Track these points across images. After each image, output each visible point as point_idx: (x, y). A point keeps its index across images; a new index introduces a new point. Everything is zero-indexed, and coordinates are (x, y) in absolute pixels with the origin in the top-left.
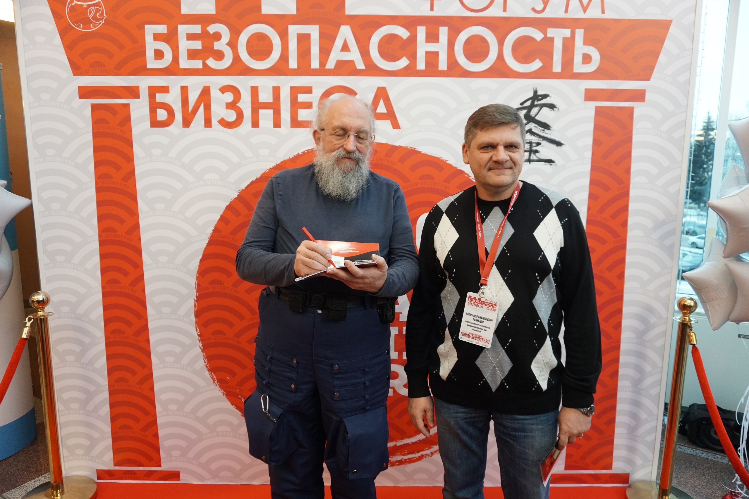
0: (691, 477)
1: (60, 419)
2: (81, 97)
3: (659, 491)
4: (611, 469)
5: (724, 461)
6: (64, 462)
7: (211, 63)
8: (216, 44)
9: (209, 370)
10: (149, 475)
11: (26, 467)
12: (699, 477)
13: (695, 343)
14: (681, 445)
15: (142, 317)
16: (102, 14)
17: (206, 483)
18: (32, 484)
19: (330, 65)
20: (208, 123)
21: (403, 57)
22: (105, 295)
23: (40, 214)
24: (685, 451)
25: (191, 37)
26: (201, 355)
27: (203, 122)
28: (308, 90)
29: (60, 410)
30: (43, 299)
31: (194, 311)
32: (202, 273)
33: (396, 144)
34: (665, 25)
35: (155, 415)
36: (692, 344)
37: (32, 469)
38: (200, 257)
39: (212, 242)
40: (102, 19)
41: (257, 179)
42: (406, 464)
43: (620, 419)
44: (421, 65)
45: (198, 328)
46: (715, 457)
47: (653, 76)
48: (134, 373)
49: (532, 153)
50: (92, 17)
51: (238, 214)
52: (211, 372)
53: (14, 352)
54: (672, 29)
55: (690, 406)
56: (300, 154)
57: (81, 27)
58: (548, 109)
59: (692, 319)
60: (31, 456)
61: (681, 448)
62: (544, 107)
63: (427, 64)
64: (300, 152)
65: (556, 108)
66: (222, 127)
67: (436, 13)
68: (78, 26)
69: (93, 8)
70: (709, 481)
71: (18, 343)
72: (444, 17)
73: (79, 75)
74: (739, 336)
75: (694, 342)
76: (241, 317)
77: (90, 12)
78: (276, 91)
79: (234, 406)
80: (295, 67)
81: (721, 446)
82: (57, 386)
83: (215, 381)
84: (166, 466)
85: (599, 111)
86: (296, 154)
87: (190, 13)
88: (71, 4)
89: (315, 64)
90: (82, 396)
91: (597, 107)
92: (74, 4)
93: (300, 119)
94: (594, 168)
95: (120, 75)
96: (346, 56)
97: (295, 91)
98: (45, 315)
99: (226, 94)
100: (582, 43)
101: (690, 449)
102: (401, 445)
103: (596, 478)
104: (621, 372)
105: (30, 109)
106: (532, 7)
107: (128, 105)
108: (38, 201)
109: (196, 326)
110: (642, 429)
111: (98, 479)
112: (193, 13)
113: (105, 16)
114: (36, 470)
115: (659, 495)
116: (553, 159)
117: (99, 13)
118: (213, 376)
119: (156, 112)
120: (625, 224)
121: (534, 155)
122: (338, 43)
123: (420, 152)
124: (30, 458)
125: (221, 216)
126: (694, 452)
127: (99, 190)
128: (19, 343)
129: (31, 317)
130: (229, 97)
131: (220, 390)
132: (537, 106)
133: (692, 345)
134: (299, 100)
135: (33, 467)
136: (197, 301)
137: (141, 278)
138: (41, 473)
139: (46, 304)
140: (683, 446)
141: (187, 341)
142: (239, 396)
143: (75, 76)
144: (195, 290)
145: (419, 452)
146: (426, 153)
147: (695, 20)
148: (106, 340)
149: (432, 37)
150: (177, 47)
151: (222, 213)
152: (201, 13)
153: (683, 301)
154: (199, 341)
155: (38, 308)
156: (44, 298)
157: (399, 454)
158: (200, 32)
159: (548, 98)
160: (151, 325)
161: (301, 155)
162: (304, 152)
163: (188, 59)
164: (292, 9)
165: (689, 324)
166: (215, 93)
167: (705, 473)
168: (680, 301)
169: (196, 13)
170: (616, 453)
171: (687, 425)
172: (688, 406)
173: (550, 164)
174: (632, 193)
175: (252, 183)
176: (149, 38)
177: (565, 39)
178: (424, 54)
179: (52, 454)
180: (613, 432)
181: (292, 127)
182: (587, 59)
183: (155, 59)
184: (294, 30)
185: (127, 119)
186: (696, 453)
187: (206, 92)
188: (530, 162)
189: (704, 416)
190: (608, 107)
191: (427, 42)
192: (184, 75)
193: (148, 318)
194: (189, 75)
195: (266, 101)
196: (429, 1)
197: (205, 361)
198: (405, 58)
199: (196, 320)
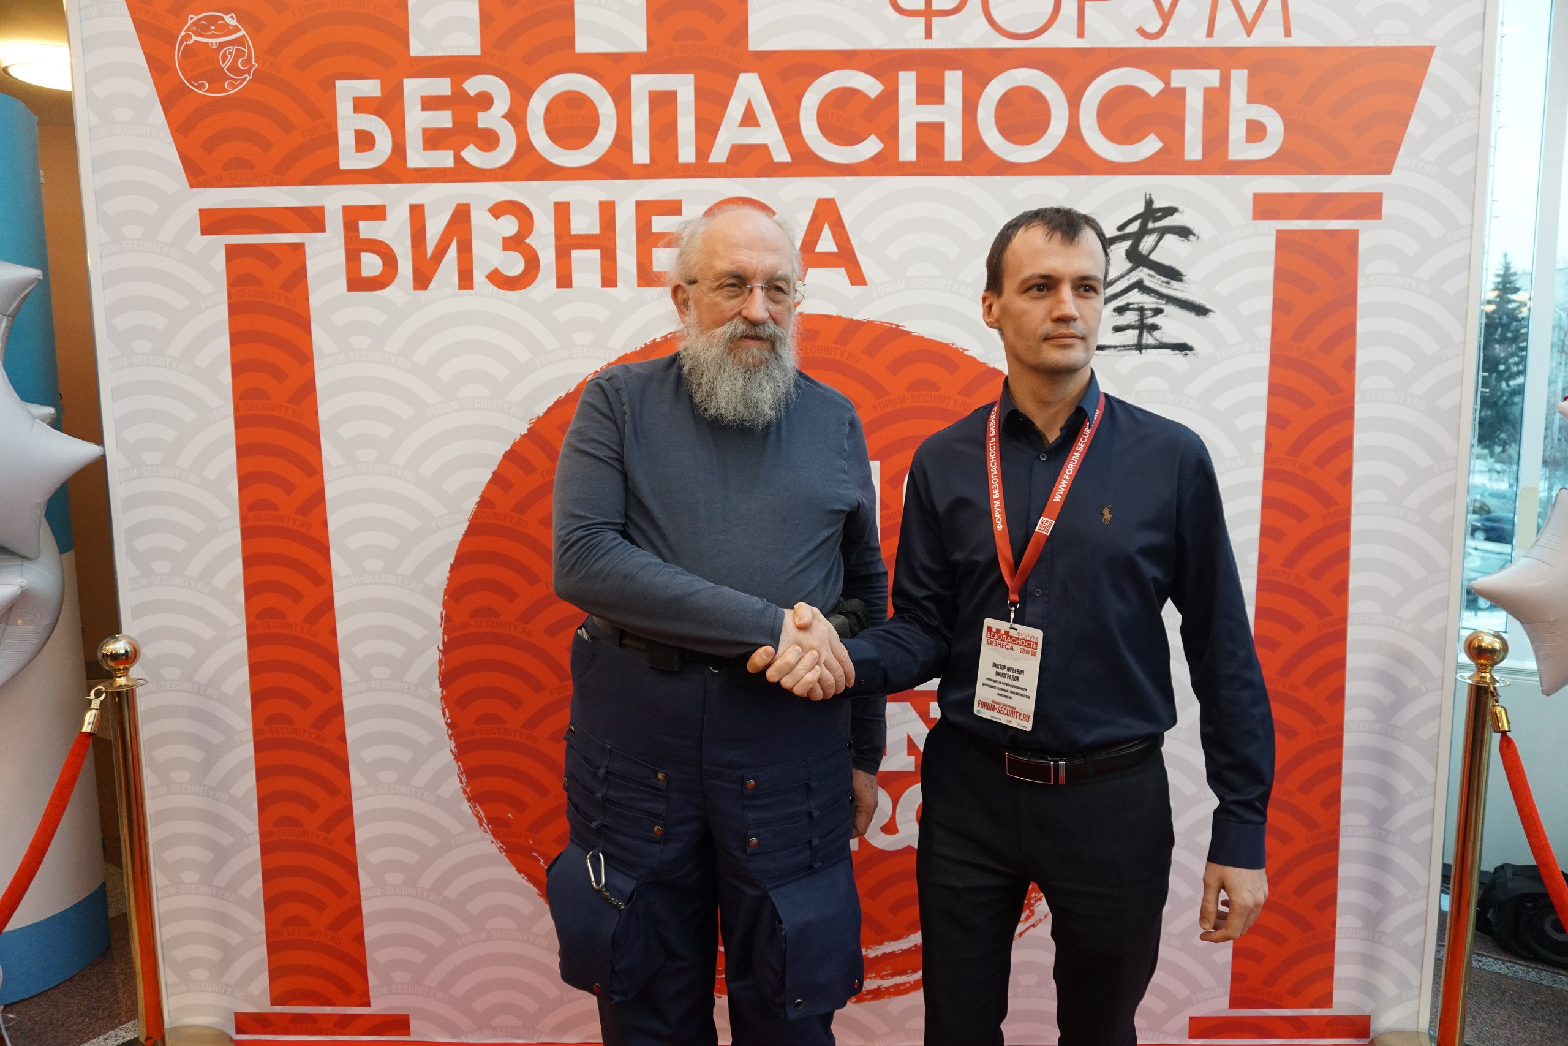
0: (1506, 1024)
1: (160, 906)
2: (205, 231)
4: (1331, 1007)
6: (167, 997)
7: (473, 155)
8: (481, 116)
9: (469, 800)
10: (344, 1024)
11: (89, 1008)
12: (1523, 1024)
13: (1507, 729)
14: (1479, 955)
15: (331, 686)
16: (248, 61)
17: (465, 1041)
18: (101, 1043)
19: (719, 154)
20: (466, 280)
21: (870, 135)
22: (253, 641)
23: (120, 475)
24: (1489, 967)
25: (430, 103)
26: (454, 767)
27: (455, 279)
28: (673, 208)
29: (159, 886)
30: (126, 651)
31: (438, 675)
32: (455, 594)
33: (859, 316)
34: (1420, 57)
35: (358, 895)
36: (1500, 732)
37: (100, 1012)
38: (452, 560)
39: (476, 528)
40: (248, 71)
41: (568, 395)
42: (888, 998)
43: (1346, 896)
44: (908, 152)
45: (446, 710)
46: (1555, 980)
47: (1396, 164)
48: (313, 806)
49: (1145, 330)
50: (228, 67)
51: (528, 467)
52: (475, 802)
53: (67, 762)
54: (1436, 67)
55: (1497, 870)
56: (657, 341)
57: (206, 89)
58: (1176, 237)
59: (1497, 678)
60: (99, 984)
61: (1480, 961)
62: (1169, 233)
63: (921, 149)
64: (658, 336)
65: (1194, 235)
66: (495, 288)
67: (938, 42)
68: (200, 87)
69: (230, 49)
70: (1544, 1032)
71: (74, 745)
72: (955, 50)
73: (202, 187)
75: (1503, 725)
76: (537, 686)
77: (225, 57)
78: (607, 210)
79: (522, 875)
80: (646, 160)
82: (154, 834)
83: (484, 821)
84: (379, 1005)
85: (1283, 239)
86: (648, 341)
87: (428, 55)
88: (185, 43)
89: (687, 154)
90: (205, 856)
91: (1279, 232)
92: (191, 42)
93: (657, 267)
94: (1275, 361)
95: (284, 185)
96: (751, 137)
97: (645, 210)
98: (130, 684)
99: (502, 219)
100: (1244, 97)
101: (1500, 962)
102: (877, 956)
103: (1300, 1027)
104: (1346, 794)
105: (101, 258)
106: (1137, 27)
107: (301, 246)
108: (117, 447)
109: (442, 706)
110: (1396, 919)
111: (238, 1032)
112: (436, 54)
113: (255, 65)
114: (109, 1013)
116: (1190, 343)
117: (243, 59)
118: (479, 812)
119: (359, 260)
120: (1345, 477)
121: (1149, 335)
122: (735, 110)
123: (909, 333)
124: (97, 990)
125: (494, 473)
126: (1508, 969)
127: (241, 422)
128: (78, 743)
129: (101, 689)
130: (509, 226)
131: (494, 841)
132: (1152, 231)
133: (1499, 735)
134: (655, 229)
135: (102, 1009)
136: (444, 652)
137: (328, 604)
138: (120, 1021)
139: (132, 662)
140: (1485, 956)
141: (424, 737)
142: (533, 854)
143: (194, 189)
144: (441, 630)
146: (921, 335)
147: (1482, 49)
148: (255, 736)
149: (930, 93)
150: (403, 125)
151: (496, 468)
152: (450, 53)
153: (1476, 640)
154: (450, 736)
155: (116, 670)
156: (129, 649)
157: (874, 975)
158: (449, 93)
159: (1176, 215)
160: (348, 705)
161: (659, 342)
162: (665, 337)
163: (425, 149)
164: (637, 41)
165: (1492, 689)
166: (480, 218)
167: (1536, 1015)
168: (1470, 639)
169: (439, 53)
170: (1341, 970)
171: (1491, 910)
172: (1492, 870)
173: (1184, 353)
174: (1361, 411)
175: (559, 403)
176: (344, 108)
177: (1208, 92)
178: (913, 127)
179: (143, 978)
180: (1334, 924)
181: (639, 285)
182: (1256, 132)
183: (358, 150)
184: (642, 85)
185: (301, 273)
186: (1513, 972)
187: (461, 216)
188: (1140, 351)
189: (1526, 891)
190: (1303, 232)
191: (919, 102)
192: (416, 182)
193: (344, 689)
194: (426, 182)
195: (587, 233)
196: (921, 20)
197: (461, 779)
198: (873, 137)
199: (442, 691)
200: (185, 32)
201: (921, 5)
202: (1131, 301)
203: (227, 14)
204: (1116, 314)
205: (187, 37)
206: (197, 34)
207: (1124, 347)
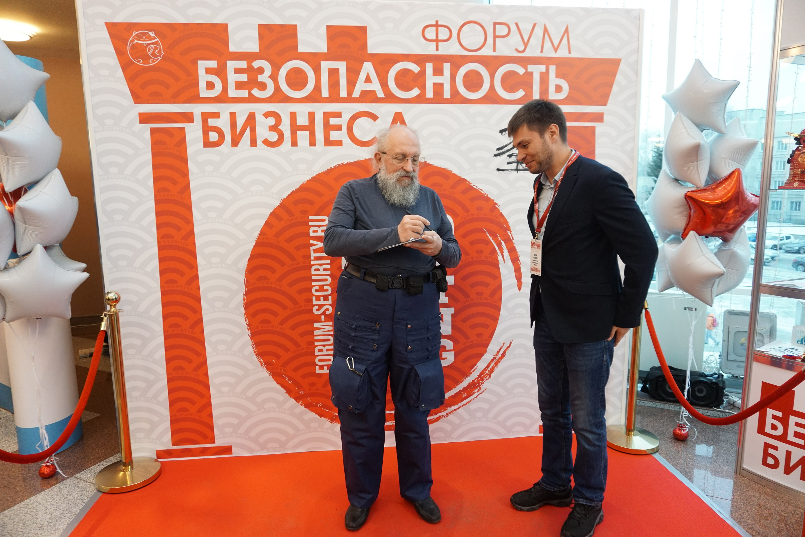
2: (141, 122)
3: (627, 430)
5: (676, 409)
7: (256, 92)
8: (259, 76)
9: (256, 355)
10: (204, 451)
11: (84, 457)
13: (647, 308)
14: (644, 400)
15: (197, 311)
16: (160, 51)
17: (255, 454)
19: (356, 94)
20: (253, 143)
22: (164, 293)
23: (103, 225)
25: (238, 71)
26: (250, 342)
27: (249, 143)
28: (338, 115)
31: (243, 304)
32: (250, 271)
34: (616, 63)
35: (210, 398)
38: (249, 257)
39: (258, 244)
40: (160, 56)
41: (296, 189)
44: (430, 94)
45: (247, 319)
46: (669, 407)
47: (609, 102)
48: (190, 361)
50: (151, 54)
51: (280, 219)
54: (622, 66)
55: (650, 369)
57: (141, 63)
61: (644, 403)
63: (435, 93)
64: (333, 166)
66: (266, 146)
67: (440, 52)
68: (138, 62)
69: (152, 46)
72: (447, 55)
73: (140, 103)
74: (685, 309)
76: (285, 308)
77: (149, 50)
78: (312, 116)
79: (279, 385)
80: (328, 96)
81: (675, 397)
82: (127, 374)
84: (219, 442)
86: (328, 168)
87: (237, 51)
88: (132, 43)
89: (343, 93)
90: (142, 385)
92: (135, 43)
93: (331, 139)
95: (176, 103)
96: (368, 87)
97: (327, 116)
98: (117, 311)
99: (268, 118)
100: (554, 76)
101: (651, 402)
105: (95, 133)
106: (515, 48)
107: (183, 129)
108: (102, 213)
109: (245, 317)
110: (612, 383)
111: (159, 457)
112: (240, 51)
113: (163, 53)
115: (627, 432)
117: (157, 50)
119: (208, 134)
122: (362, 76)
123: (431, 165)
125: (266, 221)
127: (157, 202)
129: (106, 313)
130: (271, 121)
131: (267, 372)
134: (331, 123)
136: (245, 295)
137: (196, 277)
139: (118, 301)
140: (645, 401)
141: (237, 331)
143: (136, 104)
144: (244, 286)
145: (436, 414)
147: (638, 60)
148: (164, 333)
149: (438, 71)
150: (227, 79)
151: (267, 219)
152: (246, 51)
154: (248, 330)
155: (111, 305)
156: (115, 297)
158: (246, 67)
160: (205, 319)
162: (336, 166)
163: (236, 89)
164: (323, 48)
166: (259, 118)
167: (661, 418)
169: (242, 51)
171: (648, 384)
172: (648, 370)
175: (293, 193)
176: (202, 72)
178: (432, 85)
181: (325, 146)
182: (559, 89)
183: (207, 89)
184: (325, 66)
185: (184, 140)
186: (655, 406)
187: (251, 117)
188: (517, 171)
189: (660, 375)
190: (576, 127)
191: (434, 75)
192: (232, 103)
193: (202, 312)
194: (236, 103)
195: (303, 124)
196: (435, 43)
197: (253, 347)
198: (416, 88)
199: (245, 312)
200: (133, 38)
201: (434, 38)
202: (514, 152)
203: (150, 32)
204: (508, 157)
205: (133, 41)
206: (137, 39)
207: (511, 170)
